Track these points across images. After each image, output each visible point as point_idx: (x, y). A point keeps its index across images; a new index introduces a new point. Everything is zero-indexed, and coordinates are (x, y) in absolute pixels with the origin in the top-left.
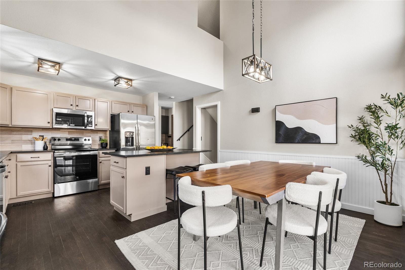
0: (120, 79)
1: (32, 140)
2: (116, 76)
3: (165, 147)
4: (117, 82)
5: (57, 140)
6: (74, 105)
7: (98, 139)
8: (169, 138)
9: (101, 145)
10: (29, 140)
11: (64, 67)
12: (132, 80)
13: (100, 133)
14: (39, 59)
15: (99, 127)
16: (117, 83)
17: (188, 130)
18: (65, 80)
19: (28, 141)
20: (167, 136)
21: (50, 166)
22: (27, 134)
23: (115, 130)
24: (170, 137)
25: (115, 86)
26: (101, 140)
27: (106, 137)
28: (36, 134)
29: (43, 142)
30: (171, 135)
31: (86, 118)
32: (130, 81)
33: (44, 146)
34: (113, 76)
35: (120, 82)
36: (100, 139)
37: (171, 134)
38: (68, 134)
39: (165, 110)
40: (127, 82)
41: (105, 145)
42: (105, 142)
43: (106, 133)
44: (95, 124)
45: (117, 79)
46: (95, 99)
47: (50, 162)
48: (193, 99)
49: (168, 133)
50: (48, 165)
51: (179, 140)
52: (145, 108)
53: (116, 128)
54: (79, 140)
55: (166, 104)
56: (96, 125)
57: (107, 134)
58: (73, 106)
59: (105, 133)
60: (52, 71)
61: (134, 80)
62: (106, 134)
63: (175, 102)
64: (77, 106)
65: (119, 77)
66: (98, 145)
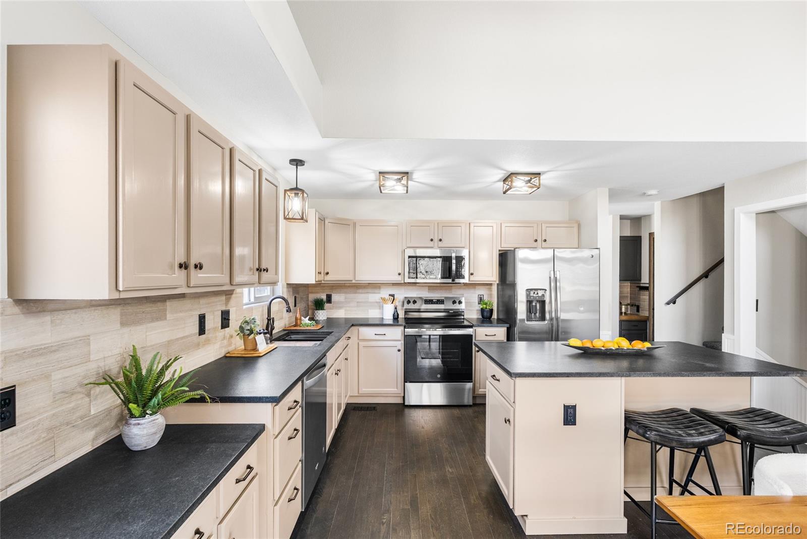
0: (514, 178)
1: (380, 302)
2: (505, 174)
3: (625, 344)
4: (508, 185)
5: (412, 302)
6: (436, 240)
7: (476, 300)
8: (642, 292)
9: (480, 312)
10: (377, 302)
11: (416, 176)
12: (539, 174)
13: (479, 289)
14: (380, 173)
15: (478, 278)
16: (508, 187)
17: (705, 275)
18: (422, 195)
19: (376, 304)
20: (637, 287)
21: (399, 351)
22: (375, 293)
23: (508, 282)
24: (647, 288)
25: (504, 193)
26: (482, 302)
27: (491, 295)
28: (385, 293)
29: (393, 305)
30: (648, 285)
31: (454, 261)
32: (535, 177)
33: (394, 313)
34: (501, 175)
35: (514, 184)
36: (481, 300)
37: (648, 282)
38: (429, 292)
39: (631, 222)
40: (529, 181)
41: (488, 315)
42: (488, 307)
43: (490, 288)
44: (471, 272)
45: (509, 178)
46: (469, 224)
47: (400, 342)
48: (723, 187)
49: (640, 280)
50: (396, 349)
51: (673, 301)
52: (576, 230)
53: (509, 279)
54: (444, 302)
55: (634, 208)
56: (472, 274)
57: (493, 290)
58: (434, 242)
59: (488, 288)
60: (400, 189)
61: (544, 173)
62: (490, 290)
63: (660, 202)
64: (440, 240)
65: (512, 174)
66: (475, 312)
